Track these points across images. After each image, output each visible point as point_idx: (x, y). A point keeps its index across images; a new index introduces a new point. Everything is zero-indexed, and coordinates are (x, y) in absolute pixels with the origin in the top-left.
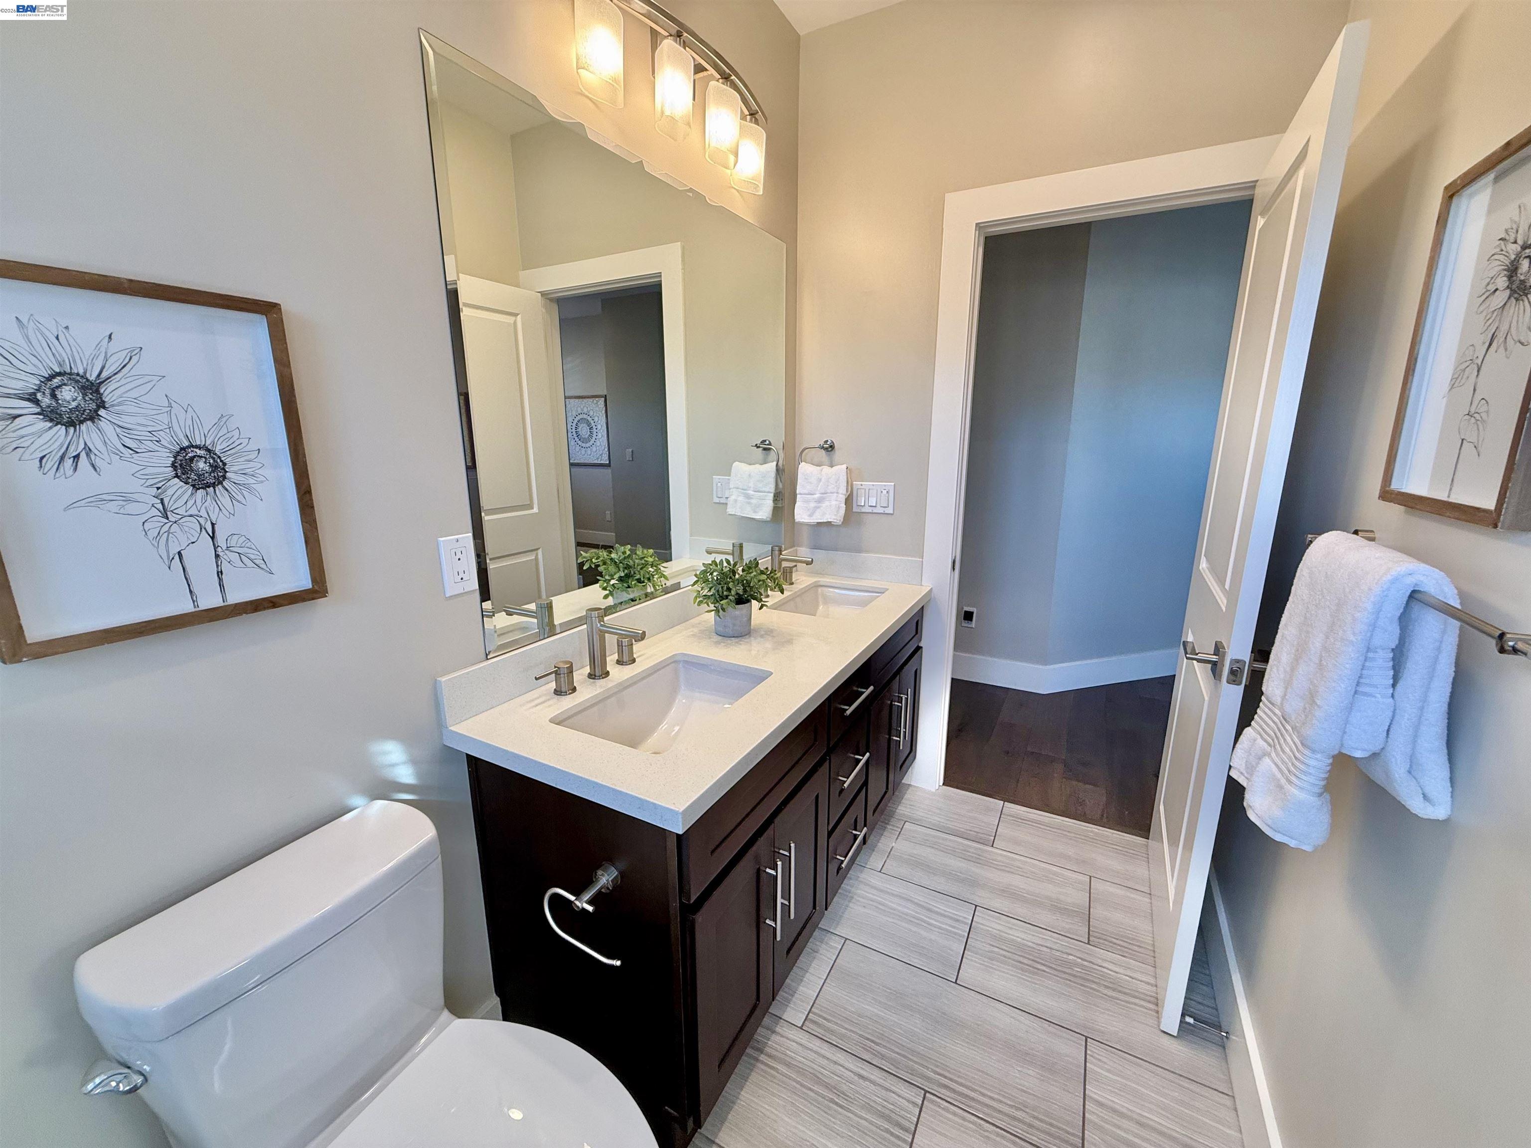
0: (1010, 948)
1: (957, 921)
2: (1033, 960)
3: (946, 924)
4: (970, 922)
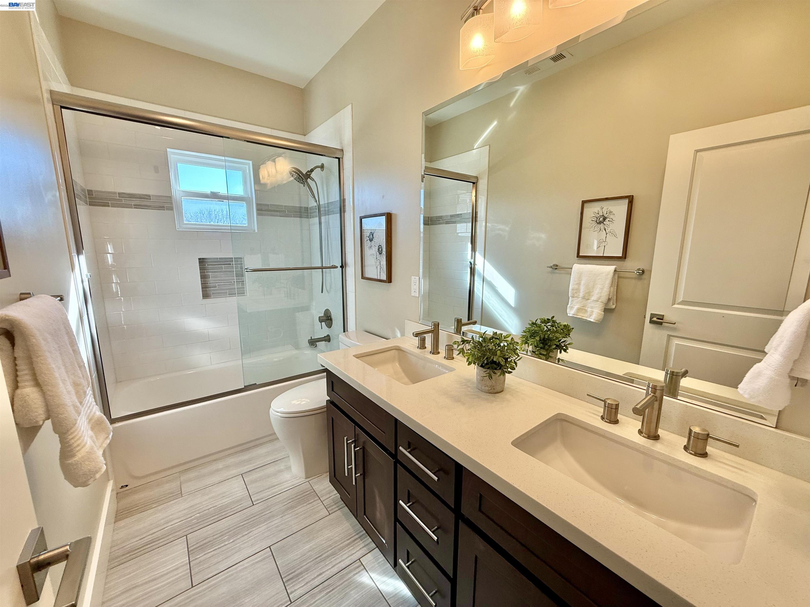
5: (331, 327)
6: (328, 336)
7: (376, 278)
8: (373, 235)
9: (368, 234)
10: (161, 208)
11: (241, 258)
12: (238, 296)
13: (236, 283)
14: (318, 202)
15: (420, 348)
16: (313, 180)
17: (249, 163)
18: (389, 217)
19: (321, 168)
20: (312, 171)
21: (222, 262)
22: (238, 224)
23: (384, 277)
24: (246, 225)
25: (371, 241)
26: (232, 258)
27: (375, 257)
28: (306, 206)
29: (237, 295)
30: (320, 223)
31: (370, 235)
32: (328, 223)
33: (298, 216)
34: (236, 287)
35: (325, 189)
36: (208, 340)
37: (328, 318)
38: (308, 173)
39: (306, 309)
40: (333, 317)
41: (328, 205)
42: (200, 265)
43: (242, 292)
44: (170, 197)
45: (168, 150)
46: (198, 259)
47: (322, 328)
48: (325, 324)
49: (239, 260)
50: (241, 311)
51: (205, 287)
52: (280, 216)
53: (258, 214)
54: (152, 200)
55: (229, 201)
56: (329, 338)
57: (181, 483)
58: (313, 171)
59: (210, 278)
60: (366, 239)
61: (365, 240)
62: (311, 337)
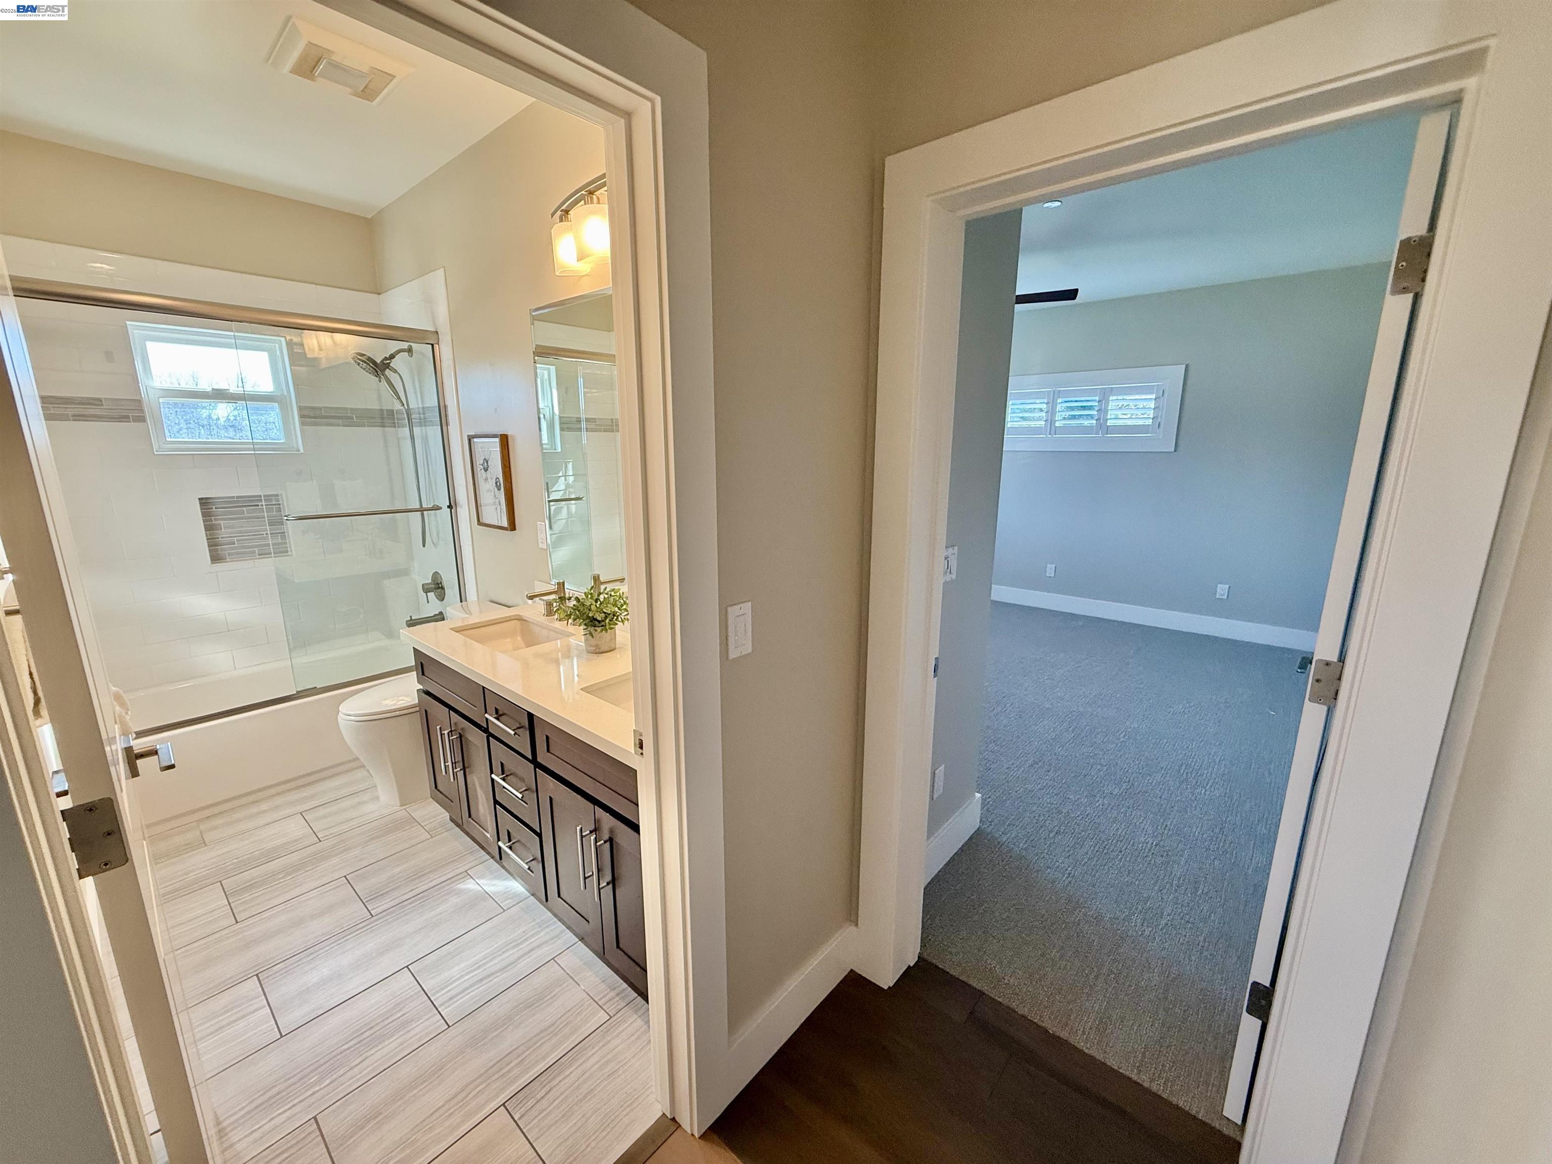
0: (390, 1028)
1: (451, 999)
2: (362, 1041)
3: (455, 987)
4: (440, 1009)
5: (443, 600)
6: (441, 613)
7: (497, 525)
8: (487, 463)
9: (482, 462)
10: (124, 418)
11: (277, 495)
12: (275, 557)
13: (269, 535)
14: (406, 406)
15: (547, 616)
16: (395, 371)
17: (280, 340)
18: (504, 440)
19: (409, 352)
20: (392, 357)
21: (243, 502)
22: (267, 439)
23: (505, 524)
24: (282, 441)
25: (486, 471)
26: (261, 496)
27: (493, 493)
28: (391, 408)
29: (273, 555)
30: (412, 438)
31: (484, 463)
32: (425, 439)
33: (379, 424)
34: (271, 543)
35: (417, 385)
36: (227, 630)
37: (437, 586)
38: (385, 362)
39: (403, 573)
40: (445, 584)
41: (424, 411)
42: (201, 509)
43: (282, 550)
44: (139, 401)
45: (128, 323)
46: (198, 502)
47: (428, 602)
48: (435, 594)
49: (273, 501)
50: (282, 580)
51: (213, 544)
52: (343, 426)
53: (303, 424)
54: (105, 407)
55: (247, 402)
56: (442, 616)
57: (201, 832)
58: (394, 357)
59: (221, 529)
60: (479, 468)
61: (479, 470)
62: (411, 617)
